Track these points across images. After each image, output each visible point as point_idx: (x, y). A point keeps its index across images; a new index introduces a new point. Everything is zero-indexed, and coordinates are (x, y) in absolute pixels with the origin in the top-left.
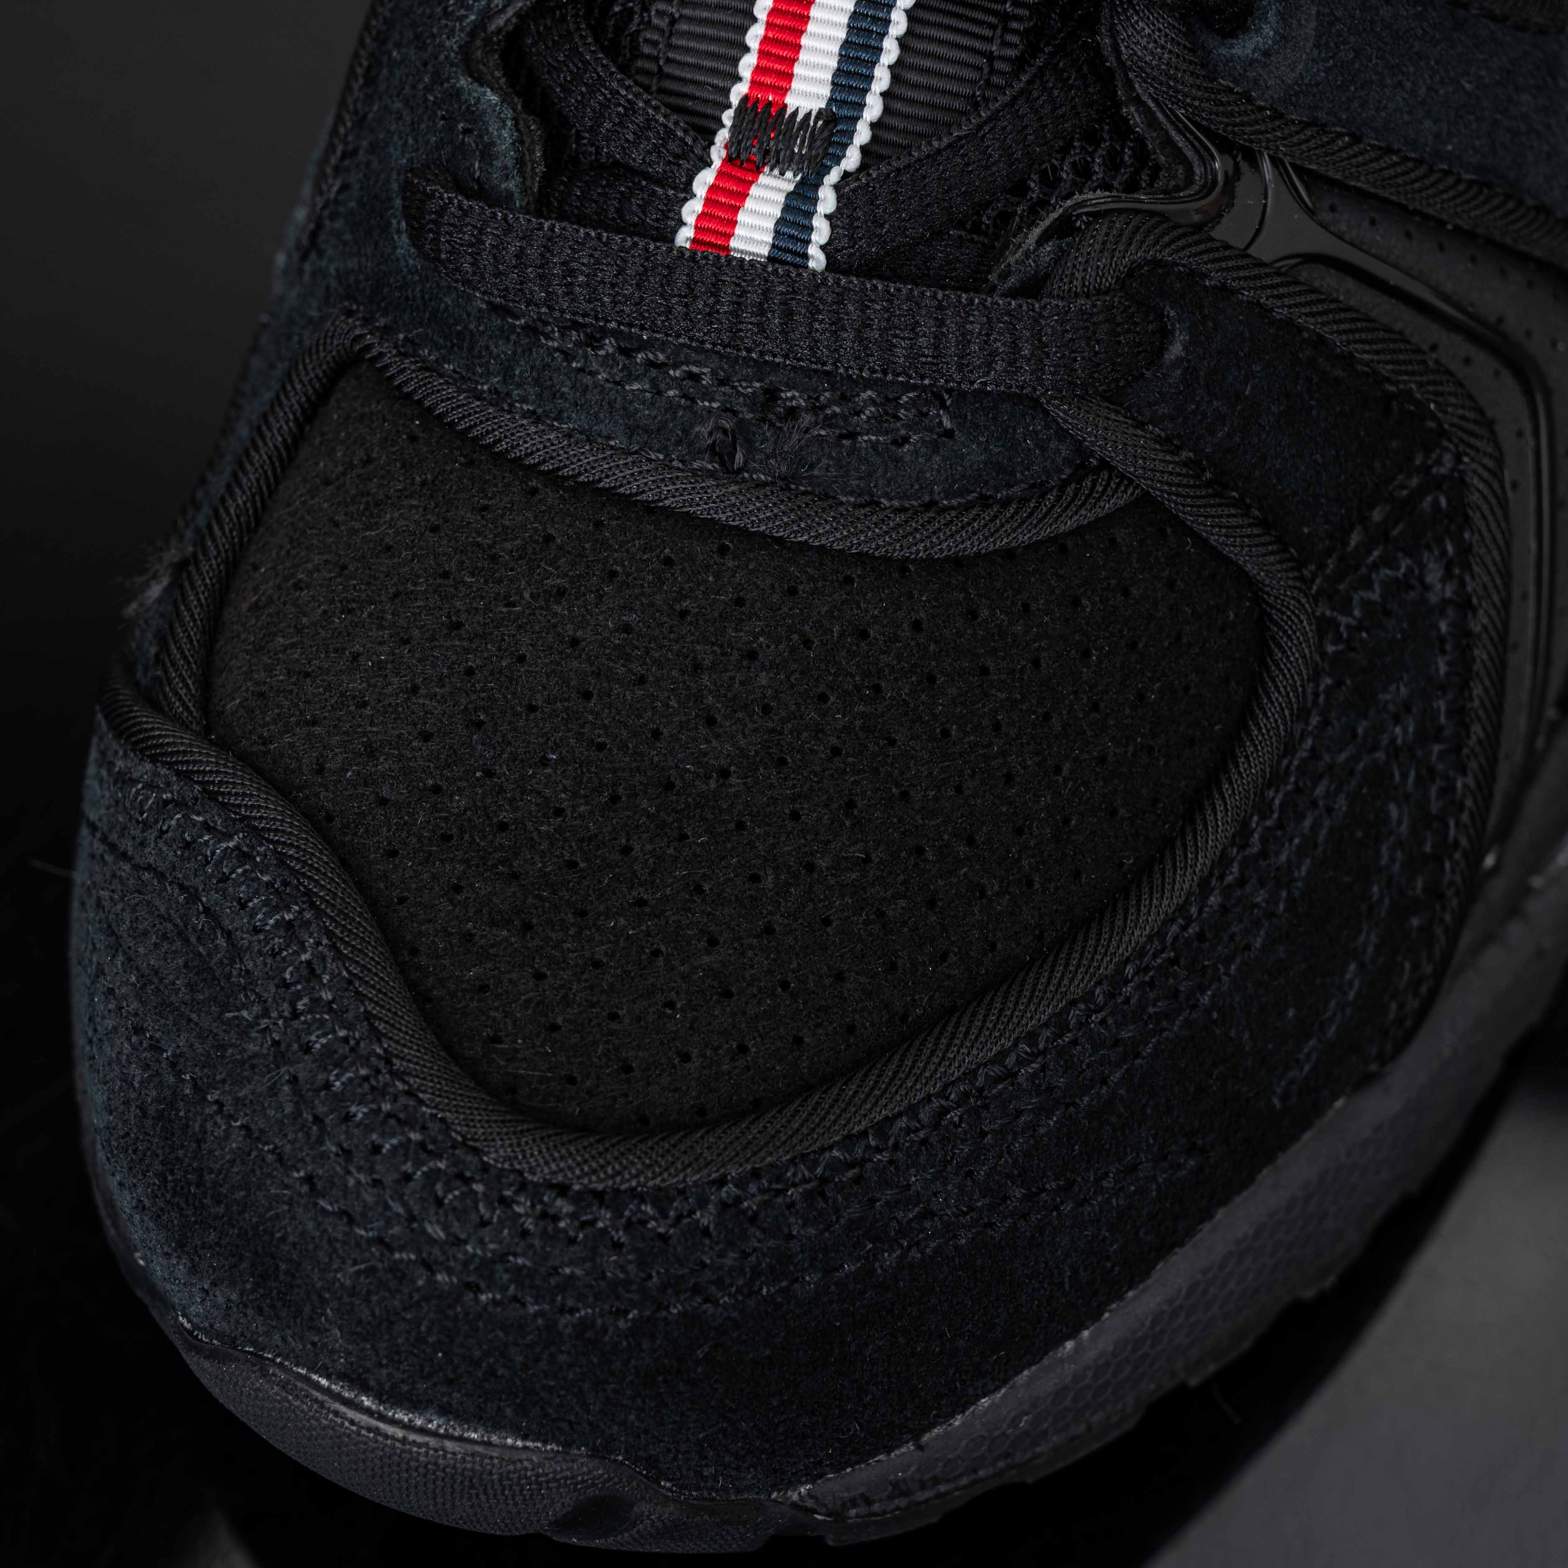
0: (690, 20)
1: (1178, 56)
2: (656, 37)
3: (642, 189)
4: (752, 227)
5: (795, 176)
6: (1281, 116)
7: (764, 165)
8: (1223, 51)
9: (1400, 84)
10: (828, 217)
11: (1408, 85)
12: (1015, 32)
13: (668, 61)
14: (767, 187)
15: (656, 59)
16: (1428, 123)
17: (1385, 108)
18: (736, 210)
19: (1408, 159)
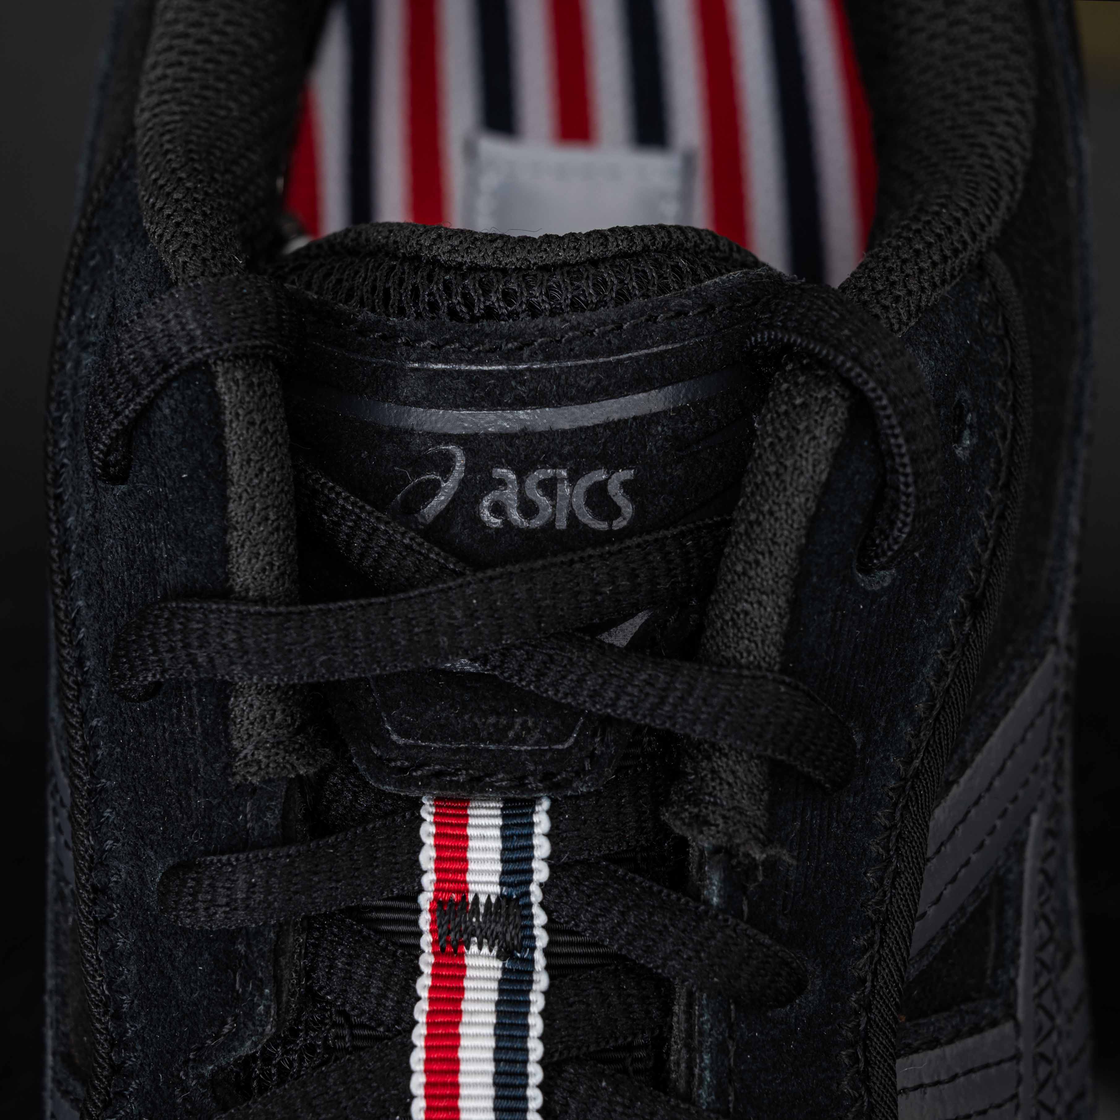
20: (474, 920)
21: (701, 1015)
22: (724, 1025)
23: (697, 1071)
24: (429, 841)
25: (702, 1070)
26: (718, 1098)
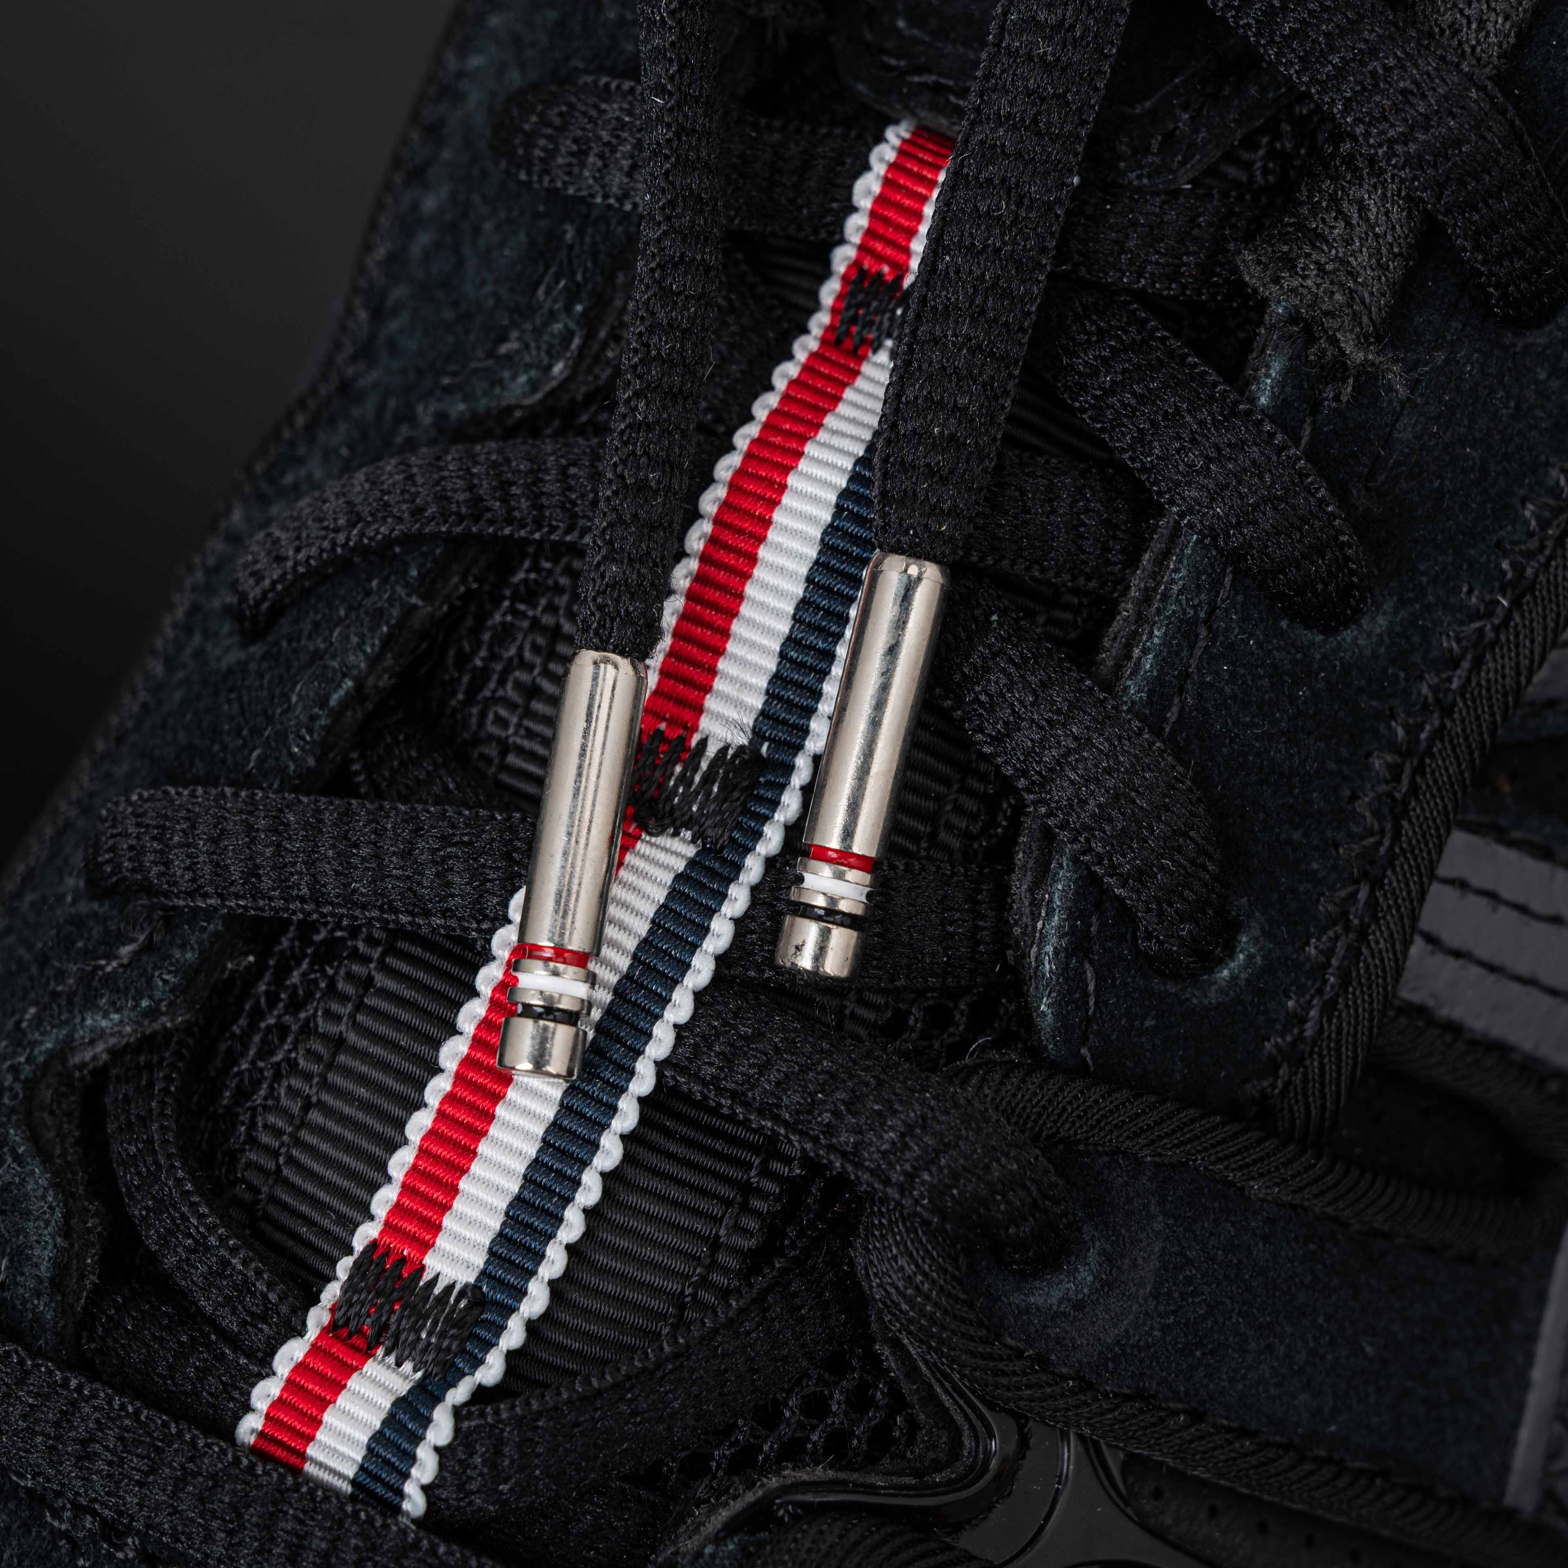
0: (328, 1111)
1: (946, 1312)
2: (280, 1124)
3: (208, 1345)
4: (340, 1434)
5: (415, 1370)
6: (1090, 1386)
7: (378, 1344)
8: (1017, 1299)
9: (1270, 1347)
10: (437, 1449)
11: (1281, 1350)
12: (756, 1213)
13: (291, 1160)
14: (374, 1381)
15: (276, 1154)
16: (1304, 1397)
17: (1244, 1378)
18: (324, 1404)
19: (1268, 1444)
20: (899, 312)
21: (1176, 570)
22: (1203, 597)
23: (1136, 652)
24: (879, 168)
25: (1145, 652)
26: (1150, 701)
